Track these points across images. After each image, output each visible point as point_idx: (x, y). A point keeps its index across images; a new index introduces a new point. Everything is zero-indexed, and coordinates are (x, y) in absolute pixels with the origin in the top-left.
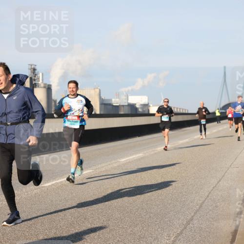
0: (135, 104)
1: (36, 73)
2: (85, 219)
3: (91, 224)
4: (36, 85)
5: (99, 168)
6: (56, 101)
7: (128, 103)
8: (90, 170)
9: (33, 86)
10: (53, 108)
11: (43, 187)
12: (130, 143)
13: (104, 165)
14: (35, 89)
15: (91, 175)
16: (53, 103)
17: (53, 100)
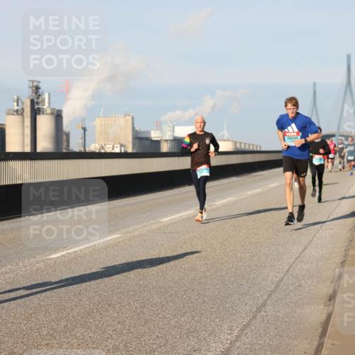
1: (40, 93)
4: (40, 111)
5: (130, 232)
6: (69, 133)
7: (174, 137)
8: (118, 234)
9: (35, 112)
10: (65, 144)
11: (48, 259)
12: (177, 194)
13: (137, 227)
14: (38, 117)
15: (119, 242)
16: (65, 138)
17: (65, 133)
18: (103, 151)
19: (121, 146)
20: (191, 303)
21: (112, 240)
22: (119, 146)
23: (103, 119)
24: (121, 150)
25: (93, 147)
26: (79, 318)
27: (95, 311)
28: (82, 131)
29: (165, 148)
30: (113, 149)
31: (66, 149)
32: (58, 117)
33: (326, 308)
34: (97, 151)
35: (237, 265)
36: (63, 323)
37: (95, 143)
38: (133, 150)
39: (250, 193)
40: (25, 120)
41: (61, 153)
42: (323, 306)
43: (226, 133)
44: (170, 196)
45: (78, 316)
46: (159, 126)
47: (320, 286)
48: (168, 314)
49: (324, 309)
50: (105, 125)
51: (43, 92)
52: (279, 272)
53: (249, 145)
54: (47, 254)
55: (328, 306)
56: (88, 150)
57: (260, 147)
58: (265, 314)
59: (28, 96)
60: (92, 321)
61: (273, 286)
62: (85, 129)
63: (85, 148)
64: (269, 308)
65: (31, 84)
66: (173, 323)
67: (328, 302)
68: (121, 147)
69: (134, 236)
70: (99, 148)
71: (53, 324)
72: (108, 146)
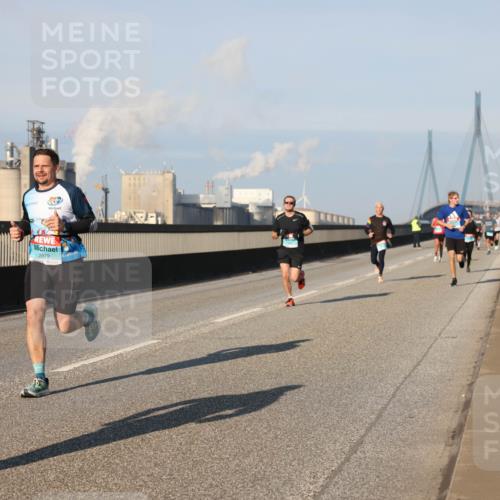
1: (44, 139)
5: (171, 337)
7: (232, 203)
8: (153, 339)
11: (54, 374)
12: (236, 285)
13: (181, 329)
15: (156, 350)
18: (132, 222)
19: (158, 215)
20: (258, 438)
21: (145, 347)
22: (154, 215)
23: (132, 177)
24: (157, 221)
25: (118, 216)
26: (100, 457)
27: (123, 448)
28: (103, 193)
29: (218, 223)
30: (146, 219)
32: (69, 172)
33: (448, 448)
34: (124, 222)
35: (322, 386)
37: (120, 210)
38: (174, 220)
39: (340, 284)
40: (23, 176)
42: (444, 445)
43: (306, 199)
44: (227, 287)
46: (211, 187)
47: (440, 418)
48: (226, 453)
49: (444, 450)
50: (135, 184)
51: (47, 137)
52: (381, 397)
53: (338, 217)
54: (55, 365)
55: (451, 445)
56: (110, 219)
57: (354, 220)
58: (362, 456)
59: (26, 143)
60: (117, 461)
61: (373, 417)
62: (106, 191)
63: (106, 217)
64: (368, 447)
65: (31, 126)
67: (451, 441)
68: (157, 217)
69: (176, 343)
70: (126, 217)
71: (63, 464)
72: (139, 215)
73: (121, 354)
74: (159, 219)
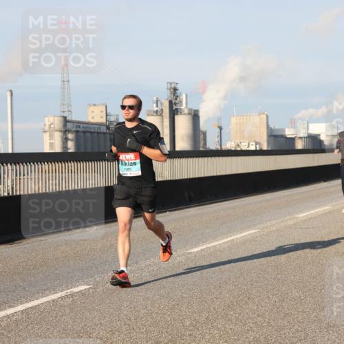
0: (319, 135)
1: (178, 94)
2: (249, 299)
3: (257, 306)
4: (178, 111)
5: (267, 227)
6: (206, 132)
7: (308, 134)
8: (255, 229)
9: (174, 112)
10: (202, 143)
11: (188, 253)
12: (313, 191)
13: (273, 222)
14: (176, 117)
15: (257, 237)
16: (202, 136)
17: (202, 132)
18: (239, 149)
19: (256, 143)
21: (249, 235)
22: (254, 143)
23: (238, 118)
24: (256, 148)
25: (229, 145)
26: (220, 310)
28: (219, 130)
29: (299, 145)
30: (248, 147)
31: (203, 147)
32: (195, 116)
34: (233, 149)
36: (205, 315)
37: (231, 141)
38: (268, 147)
40: (165, 120)
41: (198, 152)
44: (306, 192)
45: (218, 308)
46: (293, 123)
50: (240, 124)
51: (180, 93)
54: (188, 248)
56: (224, 148)
59: (166, 97)
62: (221, 128)
63: (221, 146)
65: (169, 86)
66: (312, 317)
68: (256, 145)
69: (271, 232)
70: (234, 146)
71: (195, 315)
72: (244, 144)
73: (233, 240)
74: (258, 146)
